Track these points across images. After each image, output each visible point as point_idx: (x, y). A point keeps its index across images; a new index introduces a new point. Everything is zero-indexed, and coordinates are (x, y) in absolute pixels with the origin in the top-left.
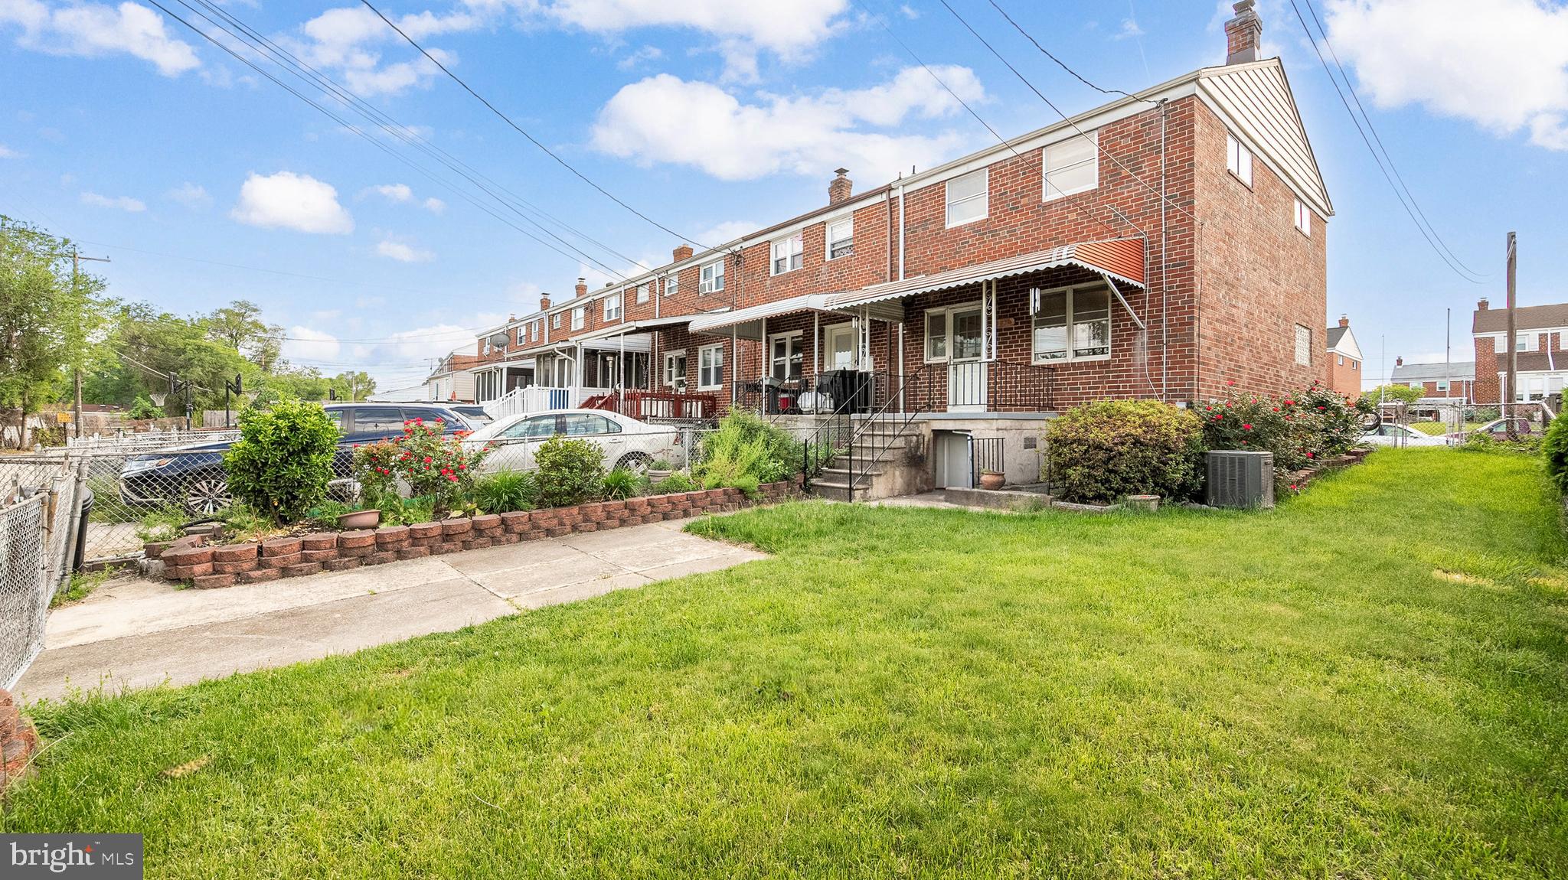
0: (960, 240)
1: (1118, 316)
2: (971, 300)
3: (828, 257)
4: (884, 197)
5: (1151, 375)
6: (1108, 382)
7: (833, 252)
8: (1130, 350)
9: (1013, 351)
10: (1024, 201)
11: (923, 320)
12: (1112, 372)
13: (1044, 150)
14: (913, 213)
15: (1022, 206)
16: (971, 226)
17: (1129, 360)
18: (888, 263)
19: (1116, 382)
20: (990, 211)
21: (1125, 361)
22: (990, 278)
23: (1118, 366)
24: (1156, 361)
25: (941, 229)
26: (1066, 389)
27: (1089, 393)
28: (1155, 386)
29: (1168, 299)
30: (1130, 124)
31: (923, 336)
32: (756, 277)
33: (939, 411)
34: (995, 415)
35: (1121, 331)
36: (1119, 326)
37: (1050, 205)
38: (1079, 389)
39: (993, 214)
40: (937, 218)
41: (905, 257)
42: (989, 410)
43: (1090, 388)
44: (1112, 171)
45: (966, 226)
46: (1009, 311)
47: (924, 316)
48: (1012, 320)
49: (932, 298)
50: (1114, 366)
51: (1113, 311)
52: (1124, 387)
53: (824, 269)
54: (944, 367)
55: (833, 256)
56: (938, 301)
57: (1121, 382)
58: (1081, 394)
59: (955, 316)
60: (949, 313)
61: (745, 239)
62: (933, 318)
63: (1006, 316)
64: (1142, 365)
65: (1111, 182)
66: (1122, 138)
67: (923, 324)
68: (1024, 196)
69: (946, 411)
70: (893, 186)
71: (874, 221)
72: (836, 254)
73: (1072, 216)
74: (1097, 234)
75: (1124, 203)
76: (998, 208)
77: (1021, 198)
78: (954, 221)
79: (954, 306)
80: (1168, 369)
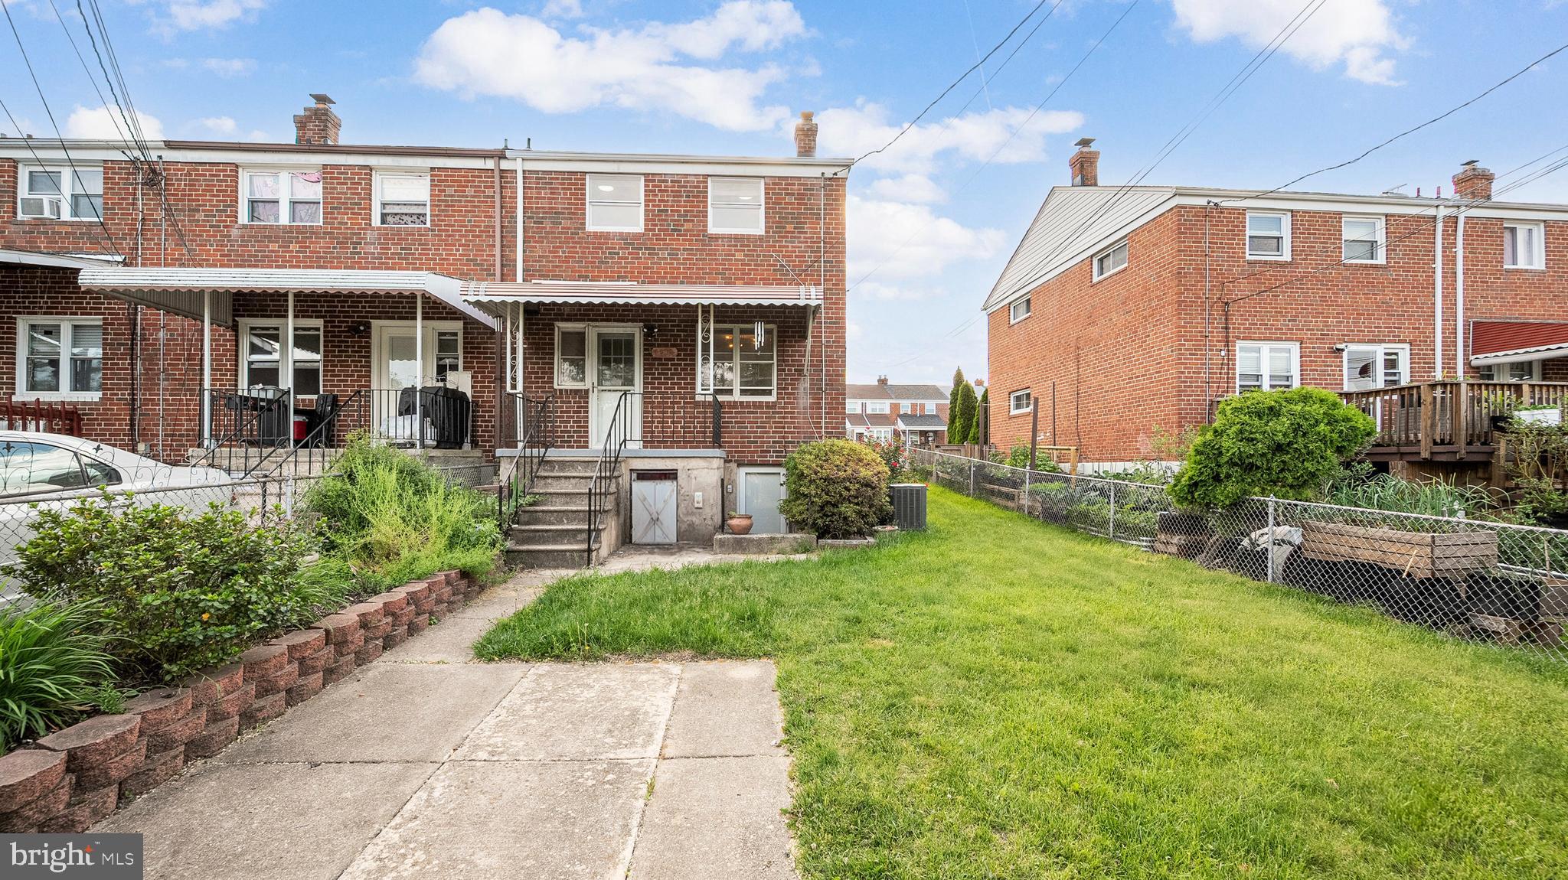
0: (607, 248)
1: (784, 361)
2: (623, 321)
3: (376, 221)
4: (490, 164)
5: (812, 418)
6: (774, 422)
7: (384, 217)
8: (794, 394)
9: (676, 384)
10: (688, 226)
11: (553, 334)
12: (778, 413)
13: (709, 179)
14: (536, 198)
15: (685, 230)
16: (623, 236)
17: (793, 403)
18: (497, 251)
19: (781, 422)
20: (646, 225)
21: (790, 403)
22: (706, 302)
23: (784, 408)
24: (816, 406)
25: (579, 229)
26: (733, 427)
27: (756, 432)
28: (816, 428)
29: (826, 352)
30: (794, 184)
31: (553, 354)
32: (200, 216)
33: (578, 447)
34: (650, 452)
35: (786, 375)
36: (784, 370)
37: (715, 238)
38: (746, 427)
39: (651, 230)
40: (573, 214)
41: (524, 251)
42: (645, 447)
43: (758, 427)
44: (778, 222)
45: (615, 234)
46: (670, 340)
47: (553, 330)
48: (675, 350)
49: (567, 310)
50: (780, 408)
51: (778, 356)
52: (789, 428)
53: (370, 236)
54: (583, 395)
55: (383, 221)
56: (576, 315)
57: (786, 423)
58: (748, 432)
59: (599, 335)
60: (593, 333)
61: (170, 145)
62: (566, 335)
63: (667, 346)
64: (805, 408)
65: (777, 232)
66: (787, 194)
67: (553, 339)
68: (688, 221)
69: (587, 447)
70: (508, 154)
71: (470, 191)
72: (389, 219)
73: (739, 255)
74: (764, 279)
75: (789, 256)
76: (656, 225)
77: (685, 221)
78: (596, 222)
79: (597, 324)
80: (826, 413)
